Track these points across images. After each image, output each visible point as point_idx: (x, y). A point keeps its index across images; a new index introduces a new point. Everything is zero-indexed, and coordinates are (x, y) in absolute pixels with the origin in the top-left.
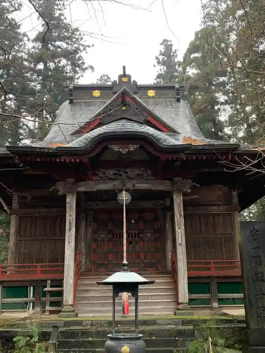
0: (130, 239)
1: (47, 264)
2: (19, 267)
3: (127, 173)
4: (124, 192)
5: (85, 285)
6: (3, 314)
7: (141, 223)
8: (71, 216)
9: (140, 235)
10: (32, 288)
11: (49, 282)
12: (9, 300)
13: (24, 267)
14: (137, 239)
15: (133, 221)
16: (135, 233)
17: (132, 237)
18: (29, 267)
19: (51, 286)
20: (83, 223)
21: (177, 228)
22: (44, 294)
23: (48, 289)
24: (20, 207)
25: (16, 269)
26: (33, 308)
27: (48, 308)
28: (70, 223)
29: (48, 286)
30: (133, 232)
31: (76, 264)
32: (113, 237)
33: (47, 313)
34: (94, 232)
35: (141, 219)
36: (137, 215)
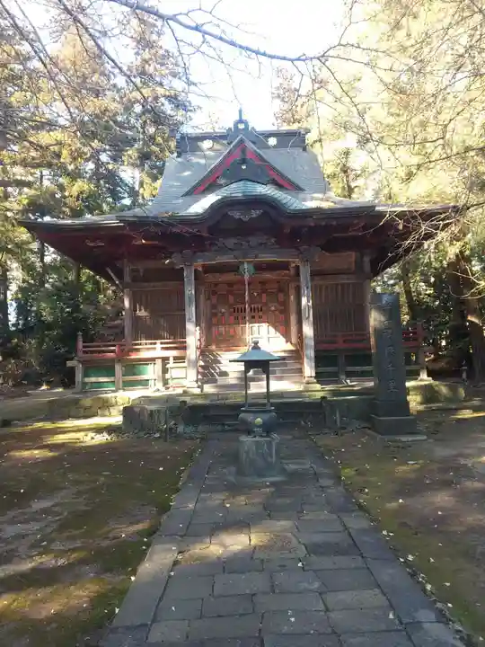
0: (253, 313)
9: (264, 308)
11: (171, 359)
12: (130, 378)
14: (260, 313)
15: (255, 294)
16: (258, 307)
17: (255, 311)
20: (203, 296)
21: (303, 302)
23: (170, 365)
24: (133, 280)
29: (171, 362)
30: (256, 306)
32: (234, 311)
34: (214, 307)
35: (264, 291)
36: (259, 286)
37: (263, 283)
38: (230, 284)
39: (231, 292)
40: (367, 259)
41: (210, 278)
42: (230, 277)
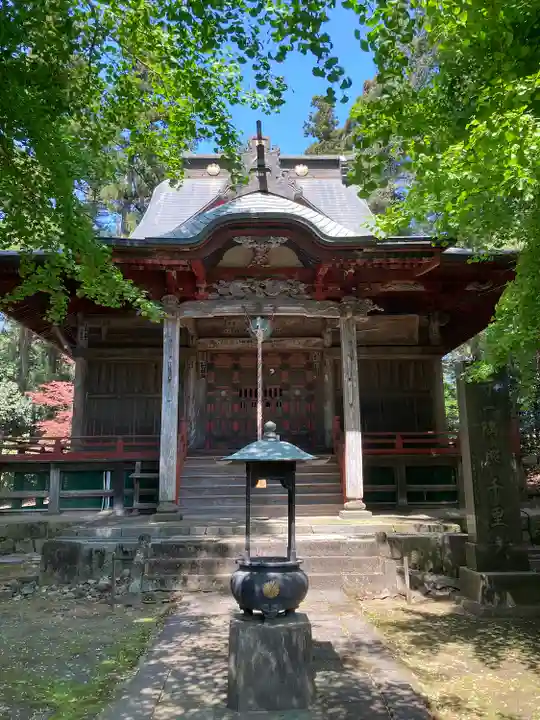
0: (268, 398)
1: (134, 436)
2: (88, 441)
3: (264, 288)
4: (259, 319)
5: (194, 470)
6: (63, 515)
7: (285, 373)
8: (171, 357)
9: (284, 392)
10: (109, 473)
11: (138, 464)
12: (73, 493)
13: (96, 440)
14: (278, 398)
15: (272, 371)
16: (275, 390)
17: (270, 395)
18: (105, 440)
19: (142, 471)
20: (192, 372)
21: (345, 379)
22: (131, 484)
23: (137, 475)
24: (91, 345)
25: (85, 444)
26: (111, 505)
27: (136, 504)
28: (170, 369)
29: (137, 470)
30: (273, 388)
31: (180, 436)
32: (241, 395)
33: (135, 513)
34: (210, 387)
35: (284, 367)
36: (278, 360)
37: (285, 355)
38: (235, 355)
39: (236, 367)
40: (435, 327)
41: (206, 344)
42: (236, 344)
